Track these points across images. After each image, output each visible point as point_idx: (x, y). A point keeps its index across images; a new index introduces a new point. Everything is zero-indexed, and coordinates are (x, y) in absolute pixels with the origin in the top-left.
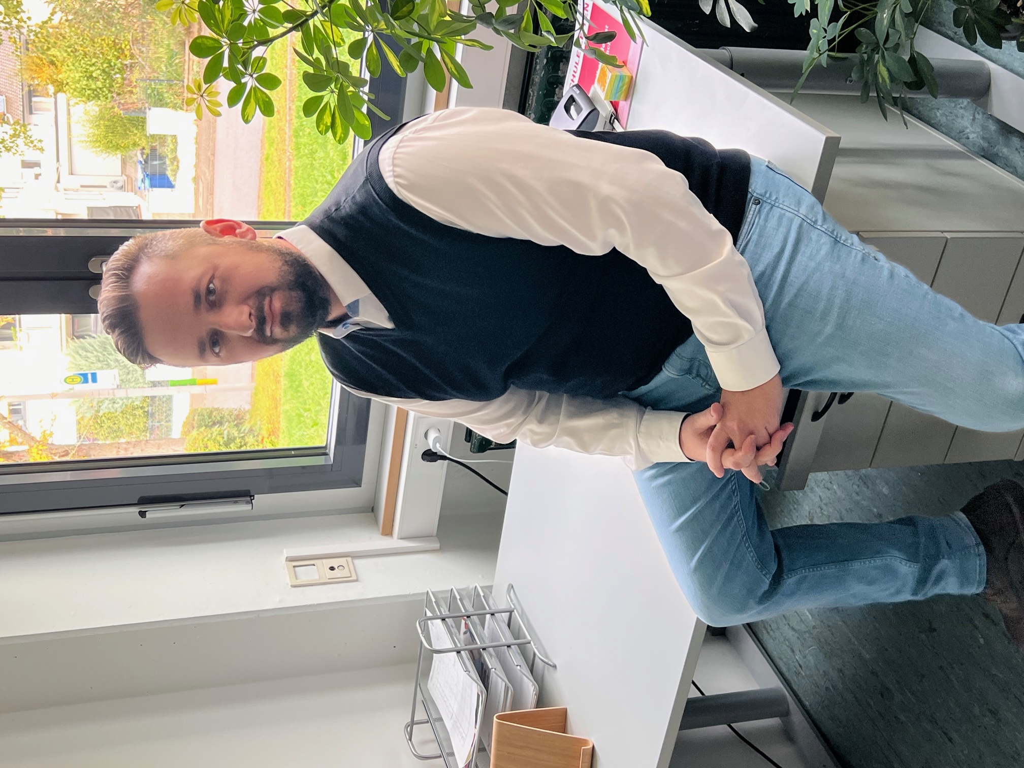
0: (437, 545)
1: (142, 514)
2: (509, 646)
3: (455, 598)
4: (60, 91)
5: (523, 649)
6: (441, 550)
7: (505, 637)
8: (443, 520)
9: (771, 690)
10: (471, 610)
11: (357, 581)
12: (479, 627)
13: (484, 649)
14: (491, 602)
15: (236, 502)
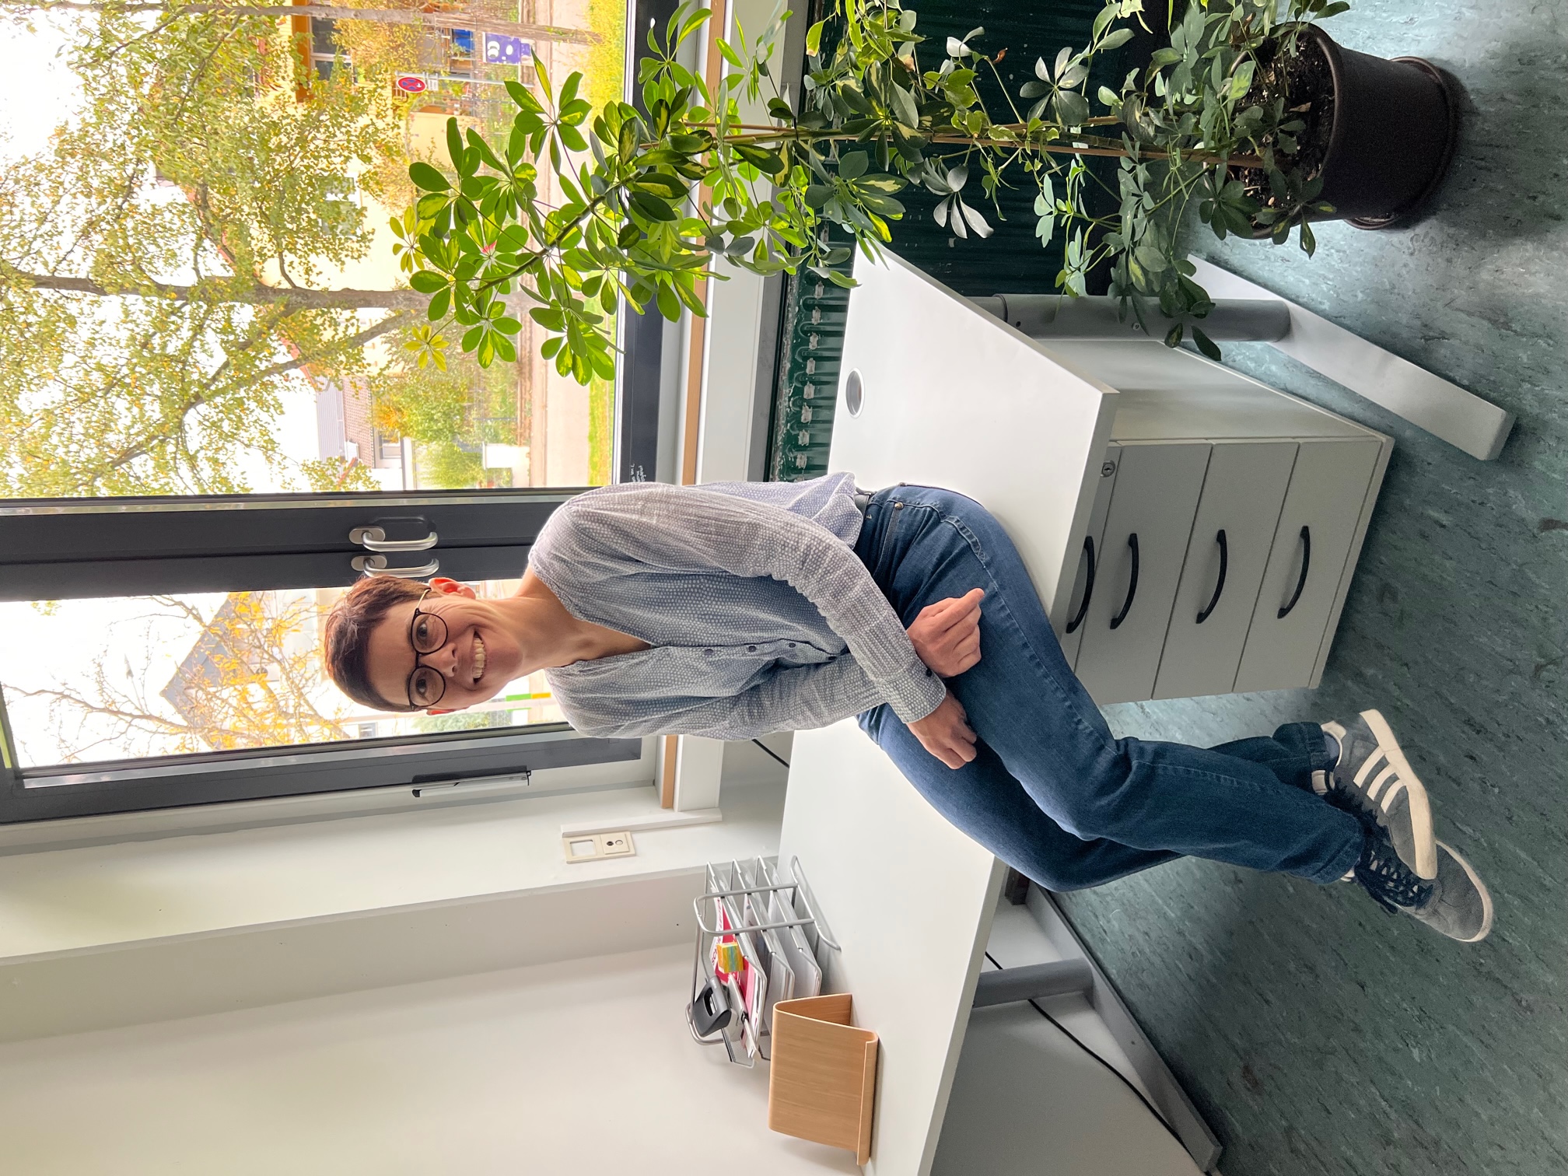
0: (719, 817)
1: (416, 793)
2: (791, 927)
3: (736, 872)
4: (407, 434)
5: (808, 931)
6: (724, 821)
7: (790, 916)
8: (724, 791)
9: (1076, 961)
10: (753, 887)
11: (635, 855)
12: (762, 907)
13: (764, 930)
14: (774, 879)
15: (511, 778)
